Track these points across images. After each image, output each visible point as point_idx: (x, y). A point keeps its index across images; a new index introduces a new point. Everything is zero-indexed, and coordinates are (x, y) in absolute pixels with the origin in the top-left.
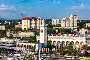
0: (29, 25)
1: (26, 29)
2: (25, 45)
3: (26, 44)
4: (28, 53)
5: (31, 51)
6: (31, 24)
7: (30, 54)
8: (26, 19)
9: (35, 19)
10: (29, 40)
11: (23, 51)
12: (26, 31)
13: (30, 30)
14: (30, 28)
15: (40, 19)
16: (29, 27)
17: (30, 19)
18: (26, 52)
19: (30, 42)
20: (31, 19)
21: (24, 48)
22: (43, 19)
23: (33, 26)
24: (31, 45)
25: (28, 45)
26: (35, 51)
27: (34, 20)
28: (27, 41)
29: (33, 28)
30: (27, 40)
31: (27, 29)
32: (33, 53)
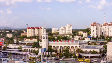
0: (33, 33)
1: (30, 37)
2: (30, 50)
3: (31, 49)
4: (32, 56)
5: (35, 55)
7: (34, 57)
8: (30, 28)
9: (38, 28)
10: (33, 45)
11: (28, 55)
12: (31, 38)
13: (34, 37)
14: (34, 35)
15: (42, 28)
16: (33, 35)
17: (33, 28)
18: (31, 56)
19: (34, 47)
20: (35, 28)
21: (29, 52)
22: (44, 28)
23: (36, 34)
24: (35, 50)
25: (32, 50)
26: (38, 55)
27: (37, 29)
28: (32, 47)
29: (36, 36)
31: (31, 36)
32: (37, 56)
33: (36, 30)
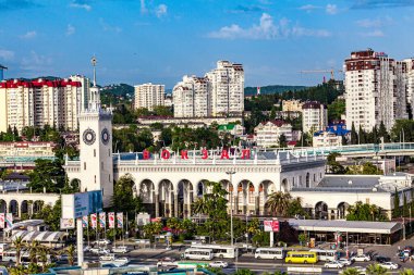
0: (28, 111)
1: (16, 131)
2: (14, 203)
3: (20, 198)
4: (27, 238)
5: (42, 229)
6: (37, 107)
7: (37, 243)
8: (15, 86)
9: (59, 84)
10: (32, 177)
11: (7, 230)
12: (19, 140)
13: (36, 133)
14: (36, 123)
15: (78, 84)
16: (29, 123)
17: (33, 85)
18: (20, 233)
19: (37, 189)
20: (40, 86)
21: (10, 216)
22: (92, 85)
23: (49, 117)
24: (41, 203)
25: (25, 204)
26: (58, 229)
27: (51, 89)
28: (24, 185)
29: (47, 126)
30: (21, 177)
31: (19, 130)
32: (52, 237)
33: (49, 94)
